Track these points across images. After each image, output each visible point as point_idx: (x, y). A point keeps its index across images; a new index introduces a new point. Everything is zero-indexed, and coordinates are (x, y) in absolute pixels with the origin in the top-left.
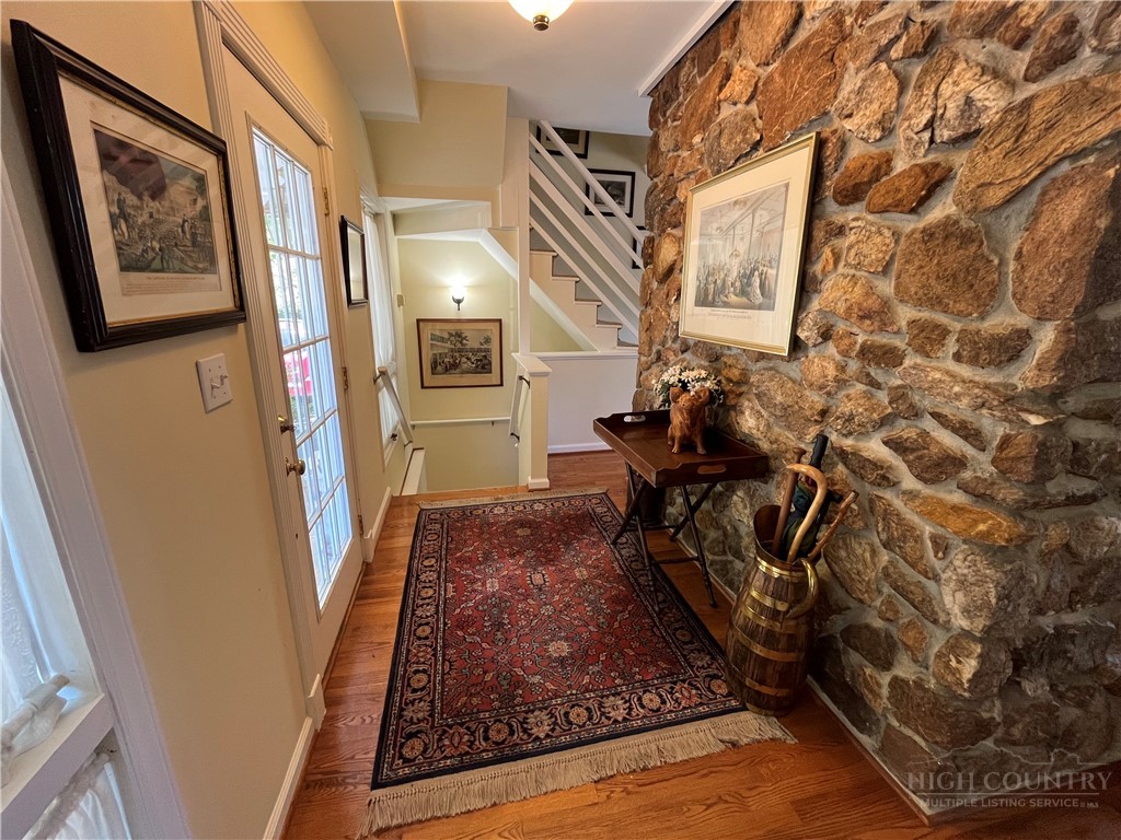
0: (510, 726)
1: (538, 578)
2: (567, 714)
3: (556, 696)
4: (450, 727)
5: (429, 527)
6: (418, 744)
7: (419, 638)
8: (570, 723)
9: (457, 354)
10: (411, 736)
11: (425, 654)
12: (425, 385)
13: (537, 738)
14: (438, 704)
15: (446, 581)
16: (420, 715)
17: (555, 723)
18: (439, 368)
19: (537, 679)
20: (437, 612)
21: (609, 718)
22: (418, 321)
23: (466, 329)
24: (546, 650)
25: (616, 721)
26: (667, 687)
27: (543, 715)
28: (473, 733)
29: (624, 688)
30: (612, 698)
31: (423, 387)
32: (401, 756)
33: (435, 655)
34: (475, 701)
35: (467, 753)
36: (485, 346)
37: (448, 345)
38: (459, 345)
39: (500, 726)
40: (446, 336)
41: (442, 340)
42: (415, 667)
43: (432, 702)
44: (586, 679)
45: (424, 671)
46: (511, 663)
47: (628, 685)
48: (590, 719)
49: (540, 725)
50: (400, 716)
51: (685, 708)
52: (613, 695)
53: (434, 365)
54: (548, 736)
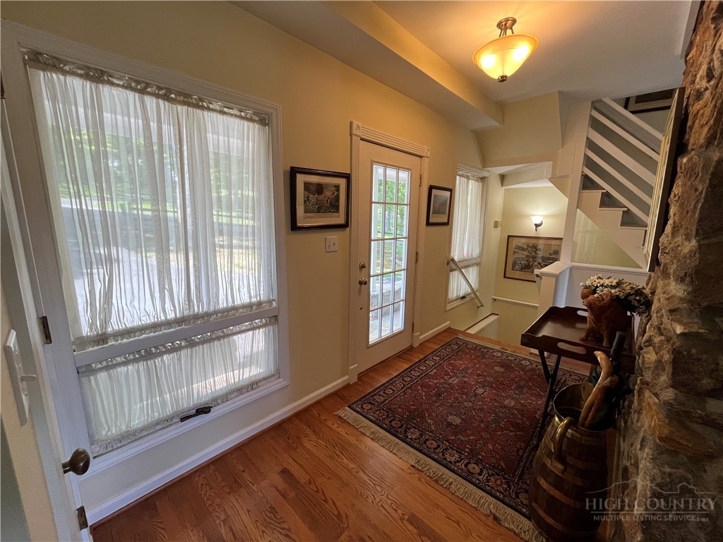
0: (402, 425)
1: (480, 391)
2: (427, 440)
3: (431, 432)
4: (383, 410)
5: (452, 346)
6: (370, 406)
7: (403, 380)
8: (425, 443)
9: (531, 260)
10: (370, 403)
11: (399, 386)
12: (507, 276)
13: (407, 437)
14: (387, 402)
15: (435, 368)
16: (378, 400)
17: (419, 438)
18: (517, 267)
19: (429, 421)
20: (419, 376)
21: (443, 455)
22: (509, 236)
23: (541, 244)
24: (447, 416)
25: (446, 459)
26: (490, 472)
27: (418, 433)
28: (388, 417)
29: (466, 454)
30: (455, 452)
31: (505, 277)
32: (362, 406)
33: (402, 388)
34: (400, 410)
35: (380, 420)
36: (554, 256)
37: (526, 253)
38: (534, 254)
39: (399, 422)
40: (525, 247)
41: (523, 249)
42: (392, 387)
43: (386, 400)
44: (453, 438)
45: (394, 390)
46: (427, 410)
47: (469, 455)
48: (435, 449)
49: (413, 434)
50: (373, 396)
51: (488, 485)
52: (457, 452)
53: (514, 264)
54: (411, 439)
